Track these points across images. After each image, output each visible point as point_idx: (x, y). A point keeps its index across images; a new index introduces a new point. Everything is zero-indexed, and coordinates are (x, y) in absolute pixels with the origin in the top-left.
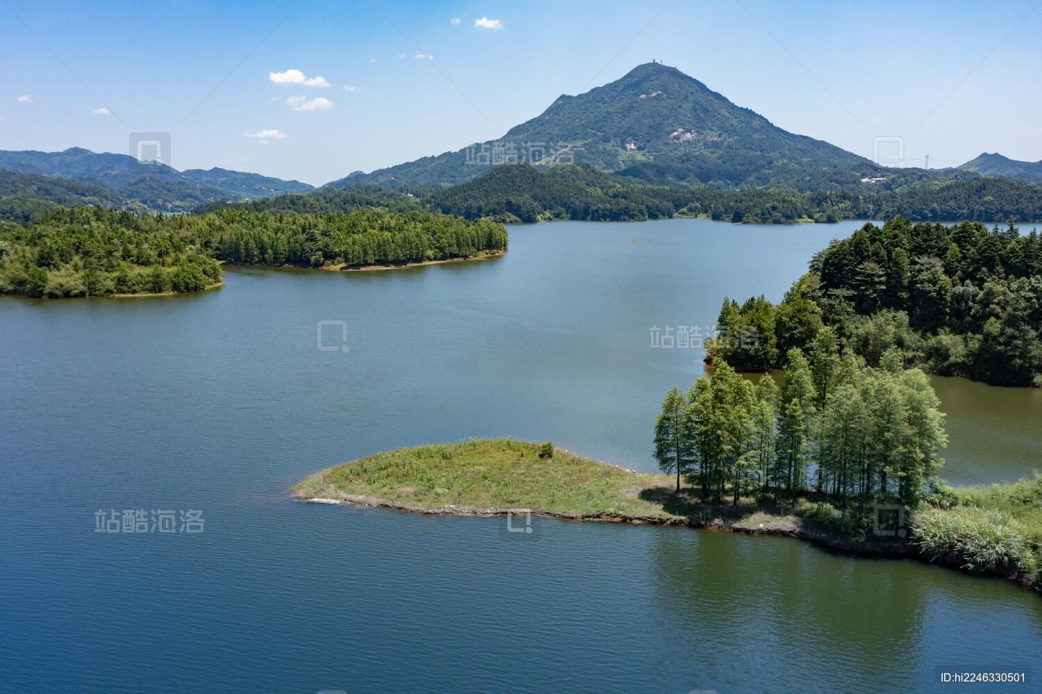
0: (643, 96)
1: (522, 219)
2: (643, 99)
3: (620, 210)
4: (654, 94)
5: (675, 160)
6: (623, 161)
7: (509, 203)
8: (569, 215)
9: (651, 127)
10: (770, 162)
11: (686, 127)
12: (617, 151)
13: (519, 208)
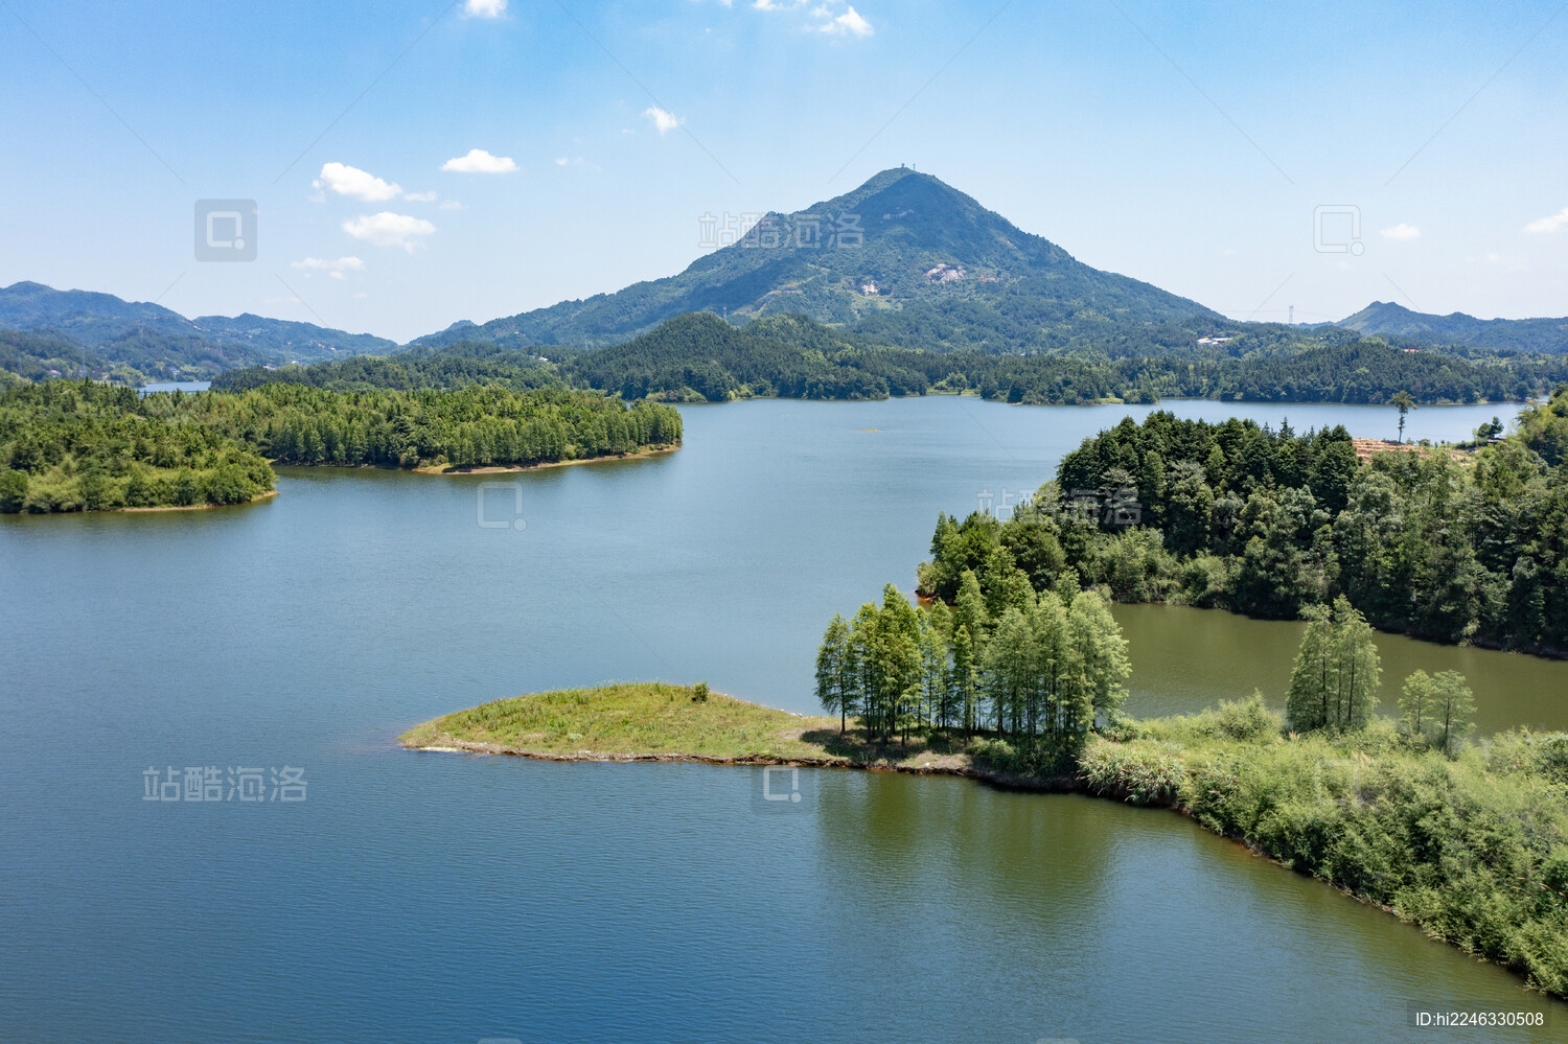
0: (888, 217)
1: (707, 396)
2: (887, 221)
3: (849, 384)
4: (904, 214)
5: (934, 309)
6: (859, 310)
7: (688, 374)
8: (776, 391)
9: (899, 261)
10: (1071, 314)
11: (949, 262)
12: (849, 295)
13: (703, 380)
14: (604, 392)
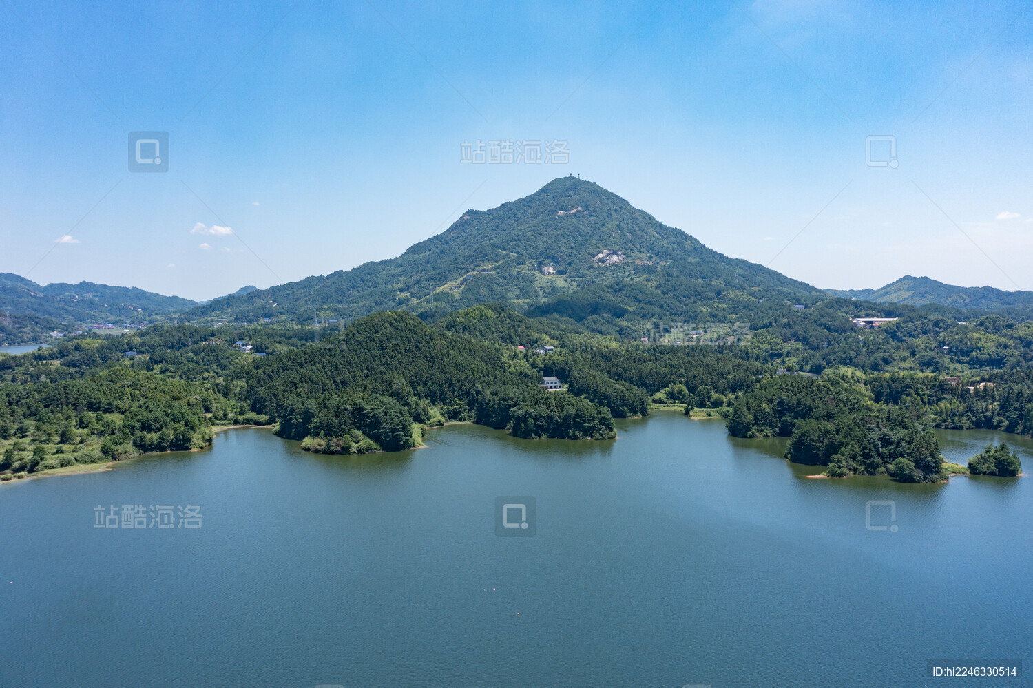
0: (561, 213)
1: (381, 445)
2: (561, 216)
3: (566, 418)
4: (574, 211)
5: (606, 289)
6: (541, 287)
7: (358, 411)
8: (473, 414)
9: (572, 248)
10: (719, 294)
11: (612, 249)
12: (533, 275)
13: (376, 422)
14: (263, 418)
